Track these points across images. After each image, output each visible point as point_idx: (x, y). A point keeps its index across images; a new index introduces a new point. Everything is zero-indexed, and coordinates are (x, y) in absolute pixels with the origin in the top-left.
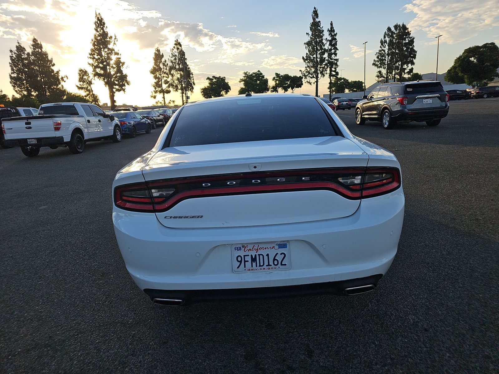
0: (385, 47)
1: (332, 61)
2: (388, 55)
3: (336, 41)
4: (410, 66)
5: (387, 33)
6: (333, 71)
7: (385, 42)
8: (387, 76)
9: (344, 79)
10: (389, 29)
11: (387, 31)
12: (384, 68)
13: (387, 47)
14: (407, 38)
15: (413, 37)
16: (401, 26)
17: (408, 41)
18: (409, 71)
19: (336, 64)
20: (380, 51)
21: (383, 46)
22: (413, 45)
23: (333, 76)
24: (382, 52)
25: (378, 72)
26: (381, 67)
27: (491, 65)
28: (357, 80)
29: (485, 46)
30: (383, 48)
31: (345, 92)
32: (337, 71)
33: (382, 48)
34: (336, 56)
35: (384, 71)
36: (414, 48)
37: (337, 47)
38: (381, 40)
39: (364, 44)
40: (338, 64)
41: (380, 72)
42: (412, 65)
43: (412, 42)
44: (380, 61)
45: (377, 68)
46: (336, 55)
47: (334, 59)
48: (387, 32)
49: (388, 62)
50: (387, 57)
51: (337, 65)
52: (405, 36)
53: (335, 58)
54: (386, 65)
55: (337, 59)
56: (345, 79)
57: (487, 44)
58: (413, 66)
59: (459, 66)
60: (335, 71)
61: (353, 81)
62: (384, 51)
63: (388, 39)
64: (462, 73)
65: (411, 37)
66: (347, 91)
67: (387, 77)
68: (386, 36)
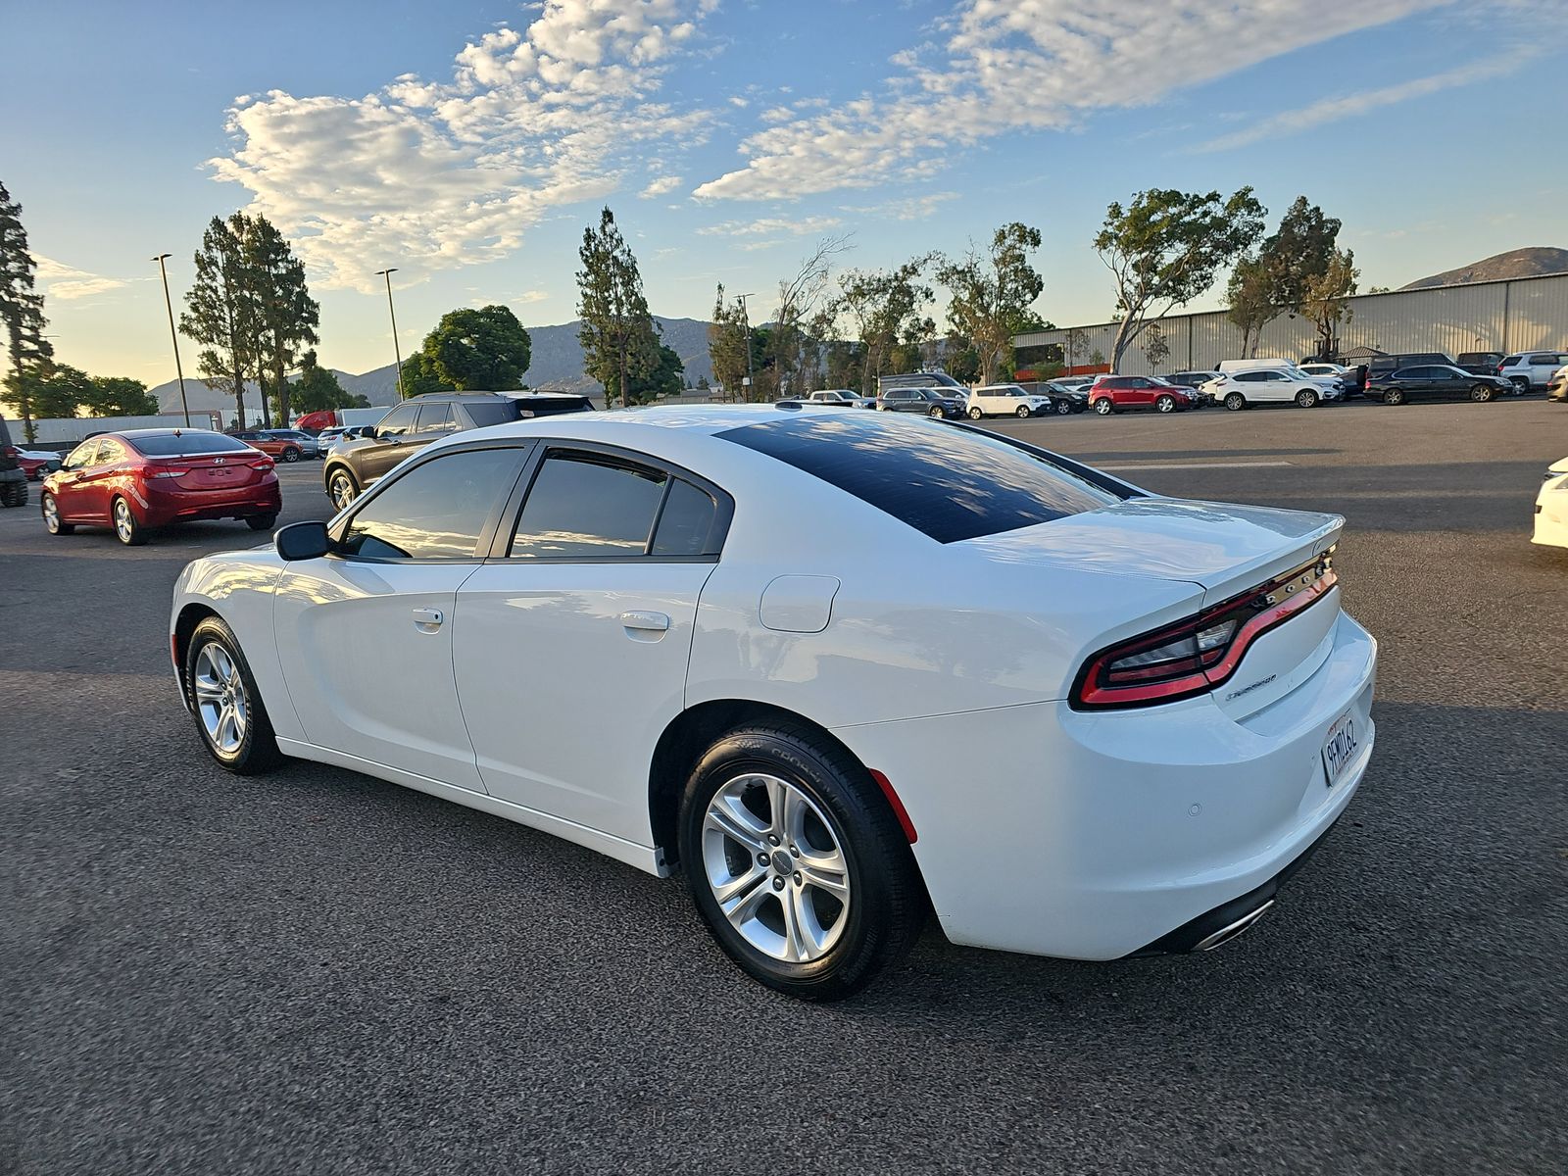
0: (213, 279)
1: (14, 300)
2: (231, 304)
3: (22, 231)
4: (305, 347)
5: (213, 235)
6: (28, 339)
7: (213, 262)
8: (237, 370)
9: (68, 371)
10: (218, 224)
11: (213, 229)
12: (224, 345)
13: (221, 280)
14: (282, 260)
15: (298, 261)
16: (257, 223)
17: (284, 272)
18: (303, 358)
19: (35, 315)
20: (198, 288)
21: (207, 274)
22: (304, 286)
23: (30, 354)
24: (208, 292)
25: (204, 354)
26: (212, 340)
27: (512, 362)
28: (120, 376)
29: (488, 312)
30: (209, 281)
31: (78, 416)
32: (42, 339)
33: (203, 281)
34: (31, 285)
35: (224, 355)
36: (308, 295)
37: (27, 253)
38: (197, 255)
39: (157, 259)
40: (42, 314)
41: (211, 356)
42: (311, 343)
43: (297, 274)
44: (204, 320)
45: (197, 342)
46: (30, 281)
47: (24, 297)
48: (212, 232)
49: (232, 326)
50: (226, 309)
51: (42, 319)
52: (273, 256)
53: (28, 292)
54: (229, 337)
55: (37, 298)
56: (72, 369)
57: (491, 307)
58: (314, 346)
59: (440, 356)
60: (34, 339)
61: (103, 377)
62: (215, 291)
63: (220, 257)
64: (449, 376)
65: (292, 261)
66: (84, 411)
67: (238, 374)
68: (212, 244)
